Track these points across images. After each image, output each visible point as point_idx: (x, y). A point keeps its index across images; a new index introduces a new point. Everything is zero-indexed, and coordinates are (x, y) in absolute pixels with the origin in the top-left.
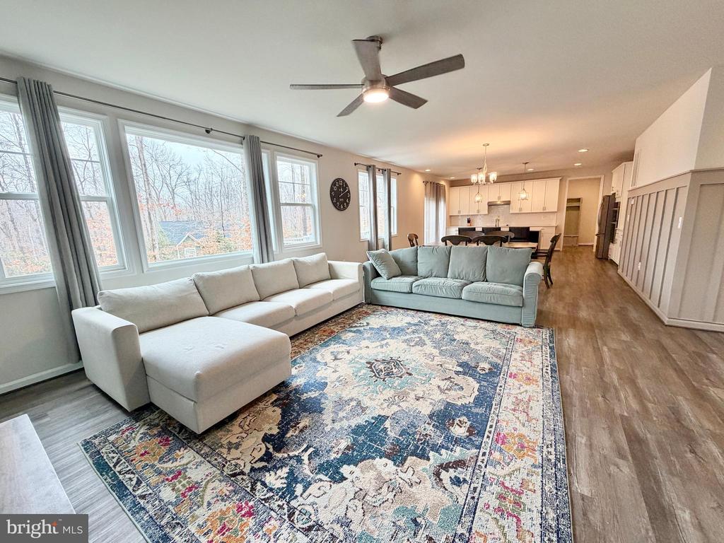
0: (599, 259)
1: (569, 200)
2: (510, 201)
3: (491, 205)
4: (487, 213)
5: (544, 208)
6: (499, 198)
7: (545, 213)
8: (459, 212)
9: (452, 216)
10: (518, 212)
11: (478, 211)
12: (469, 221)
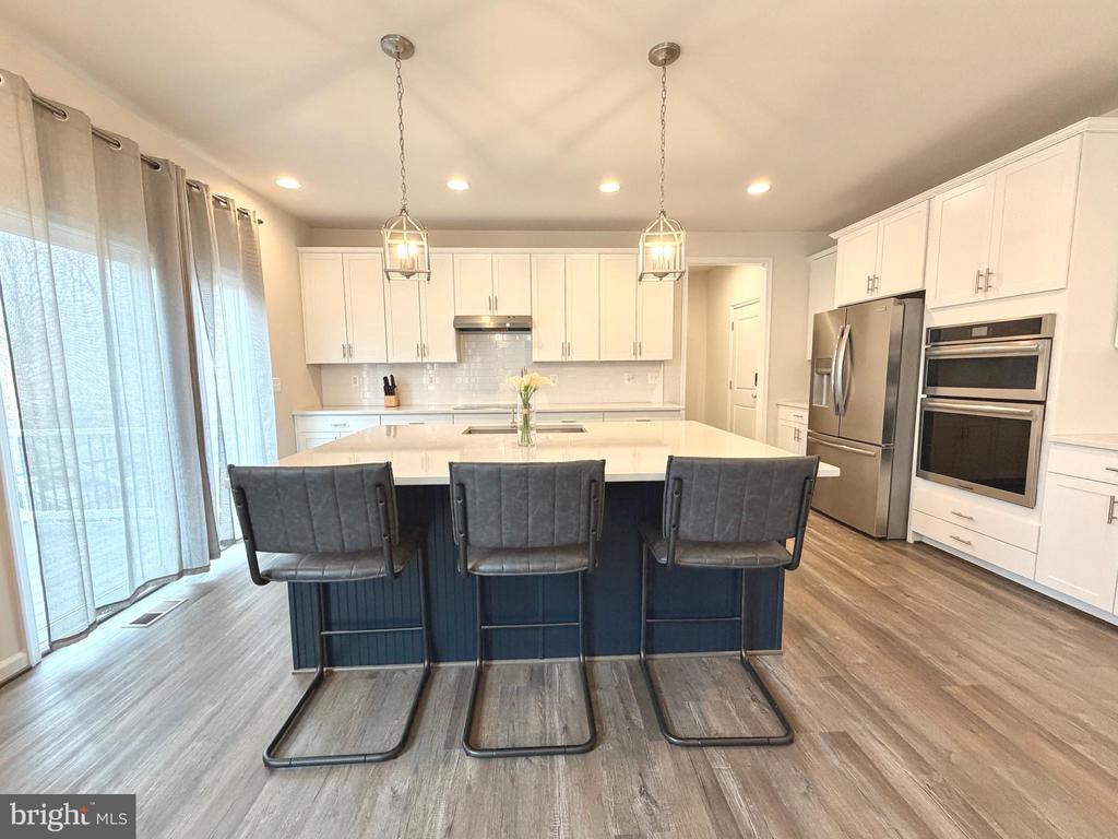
2: (530, 320)
3: (467, 330)
5: (638, 349)
6: (494, 303)
7: (635, 364)
8: (348, 350)
9: (319, 366)
10: (558, 357)
11: (422, 350)
12: (390, 389)
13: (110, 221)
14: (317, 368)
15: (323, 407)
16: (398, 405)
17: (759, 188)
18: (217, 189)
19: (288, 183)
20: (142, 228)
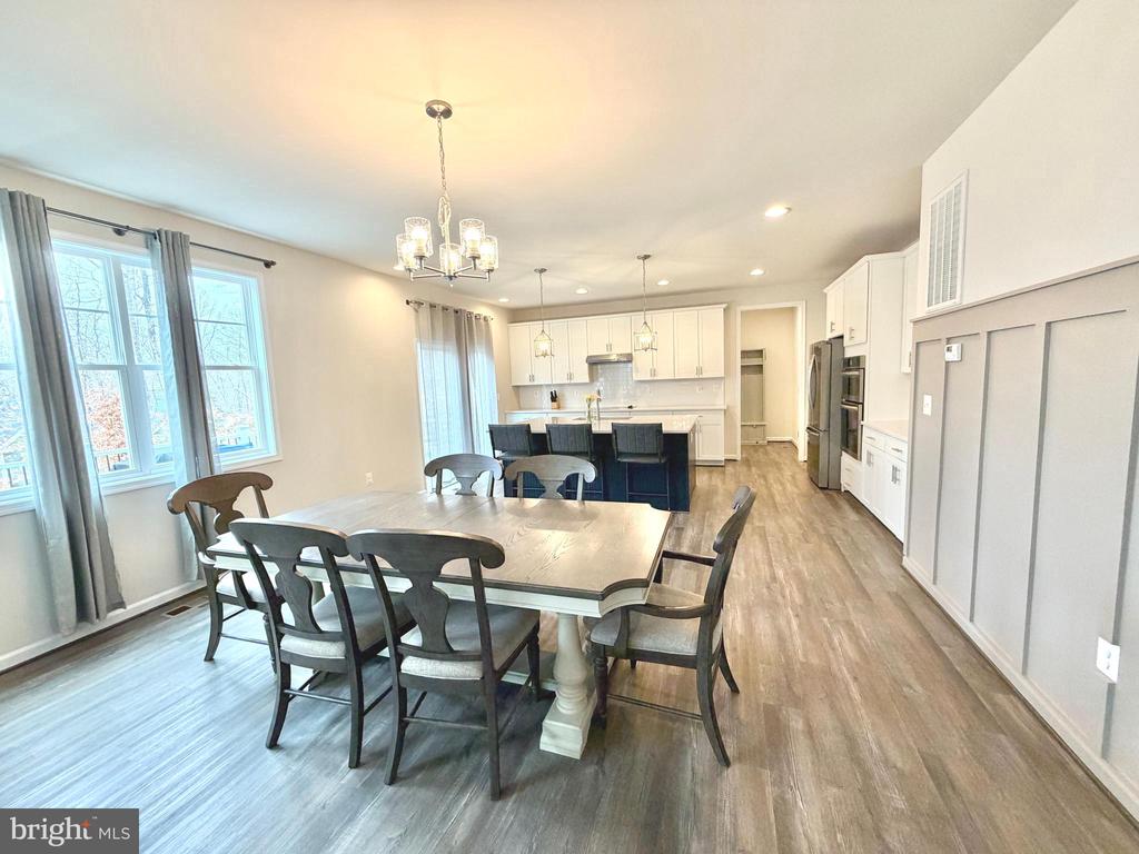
0: (821, 488)
1: (745, 354)
2: (631, 355)
3: (595, 363)
4: (587, 380)
5: (700, 370)
6: (609, 347)
7: (699, 381)
8: (532, 378)
9: (518, 387)
10: (649, 378)
11: (570, 376)
12: (554, 398)
13: (446, 339)
14: (517, 388)
15: (520, 409)
16: (559, 408)
17: (757, 272)
18: (476, 312)
19: (504, 301)
20: (454, 342)
